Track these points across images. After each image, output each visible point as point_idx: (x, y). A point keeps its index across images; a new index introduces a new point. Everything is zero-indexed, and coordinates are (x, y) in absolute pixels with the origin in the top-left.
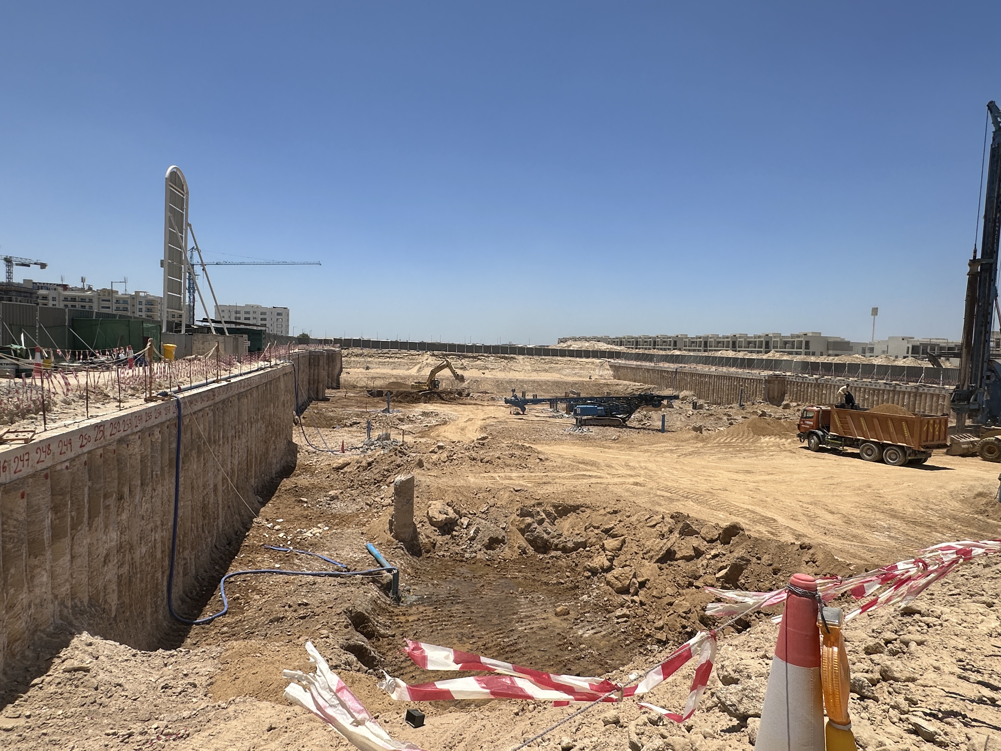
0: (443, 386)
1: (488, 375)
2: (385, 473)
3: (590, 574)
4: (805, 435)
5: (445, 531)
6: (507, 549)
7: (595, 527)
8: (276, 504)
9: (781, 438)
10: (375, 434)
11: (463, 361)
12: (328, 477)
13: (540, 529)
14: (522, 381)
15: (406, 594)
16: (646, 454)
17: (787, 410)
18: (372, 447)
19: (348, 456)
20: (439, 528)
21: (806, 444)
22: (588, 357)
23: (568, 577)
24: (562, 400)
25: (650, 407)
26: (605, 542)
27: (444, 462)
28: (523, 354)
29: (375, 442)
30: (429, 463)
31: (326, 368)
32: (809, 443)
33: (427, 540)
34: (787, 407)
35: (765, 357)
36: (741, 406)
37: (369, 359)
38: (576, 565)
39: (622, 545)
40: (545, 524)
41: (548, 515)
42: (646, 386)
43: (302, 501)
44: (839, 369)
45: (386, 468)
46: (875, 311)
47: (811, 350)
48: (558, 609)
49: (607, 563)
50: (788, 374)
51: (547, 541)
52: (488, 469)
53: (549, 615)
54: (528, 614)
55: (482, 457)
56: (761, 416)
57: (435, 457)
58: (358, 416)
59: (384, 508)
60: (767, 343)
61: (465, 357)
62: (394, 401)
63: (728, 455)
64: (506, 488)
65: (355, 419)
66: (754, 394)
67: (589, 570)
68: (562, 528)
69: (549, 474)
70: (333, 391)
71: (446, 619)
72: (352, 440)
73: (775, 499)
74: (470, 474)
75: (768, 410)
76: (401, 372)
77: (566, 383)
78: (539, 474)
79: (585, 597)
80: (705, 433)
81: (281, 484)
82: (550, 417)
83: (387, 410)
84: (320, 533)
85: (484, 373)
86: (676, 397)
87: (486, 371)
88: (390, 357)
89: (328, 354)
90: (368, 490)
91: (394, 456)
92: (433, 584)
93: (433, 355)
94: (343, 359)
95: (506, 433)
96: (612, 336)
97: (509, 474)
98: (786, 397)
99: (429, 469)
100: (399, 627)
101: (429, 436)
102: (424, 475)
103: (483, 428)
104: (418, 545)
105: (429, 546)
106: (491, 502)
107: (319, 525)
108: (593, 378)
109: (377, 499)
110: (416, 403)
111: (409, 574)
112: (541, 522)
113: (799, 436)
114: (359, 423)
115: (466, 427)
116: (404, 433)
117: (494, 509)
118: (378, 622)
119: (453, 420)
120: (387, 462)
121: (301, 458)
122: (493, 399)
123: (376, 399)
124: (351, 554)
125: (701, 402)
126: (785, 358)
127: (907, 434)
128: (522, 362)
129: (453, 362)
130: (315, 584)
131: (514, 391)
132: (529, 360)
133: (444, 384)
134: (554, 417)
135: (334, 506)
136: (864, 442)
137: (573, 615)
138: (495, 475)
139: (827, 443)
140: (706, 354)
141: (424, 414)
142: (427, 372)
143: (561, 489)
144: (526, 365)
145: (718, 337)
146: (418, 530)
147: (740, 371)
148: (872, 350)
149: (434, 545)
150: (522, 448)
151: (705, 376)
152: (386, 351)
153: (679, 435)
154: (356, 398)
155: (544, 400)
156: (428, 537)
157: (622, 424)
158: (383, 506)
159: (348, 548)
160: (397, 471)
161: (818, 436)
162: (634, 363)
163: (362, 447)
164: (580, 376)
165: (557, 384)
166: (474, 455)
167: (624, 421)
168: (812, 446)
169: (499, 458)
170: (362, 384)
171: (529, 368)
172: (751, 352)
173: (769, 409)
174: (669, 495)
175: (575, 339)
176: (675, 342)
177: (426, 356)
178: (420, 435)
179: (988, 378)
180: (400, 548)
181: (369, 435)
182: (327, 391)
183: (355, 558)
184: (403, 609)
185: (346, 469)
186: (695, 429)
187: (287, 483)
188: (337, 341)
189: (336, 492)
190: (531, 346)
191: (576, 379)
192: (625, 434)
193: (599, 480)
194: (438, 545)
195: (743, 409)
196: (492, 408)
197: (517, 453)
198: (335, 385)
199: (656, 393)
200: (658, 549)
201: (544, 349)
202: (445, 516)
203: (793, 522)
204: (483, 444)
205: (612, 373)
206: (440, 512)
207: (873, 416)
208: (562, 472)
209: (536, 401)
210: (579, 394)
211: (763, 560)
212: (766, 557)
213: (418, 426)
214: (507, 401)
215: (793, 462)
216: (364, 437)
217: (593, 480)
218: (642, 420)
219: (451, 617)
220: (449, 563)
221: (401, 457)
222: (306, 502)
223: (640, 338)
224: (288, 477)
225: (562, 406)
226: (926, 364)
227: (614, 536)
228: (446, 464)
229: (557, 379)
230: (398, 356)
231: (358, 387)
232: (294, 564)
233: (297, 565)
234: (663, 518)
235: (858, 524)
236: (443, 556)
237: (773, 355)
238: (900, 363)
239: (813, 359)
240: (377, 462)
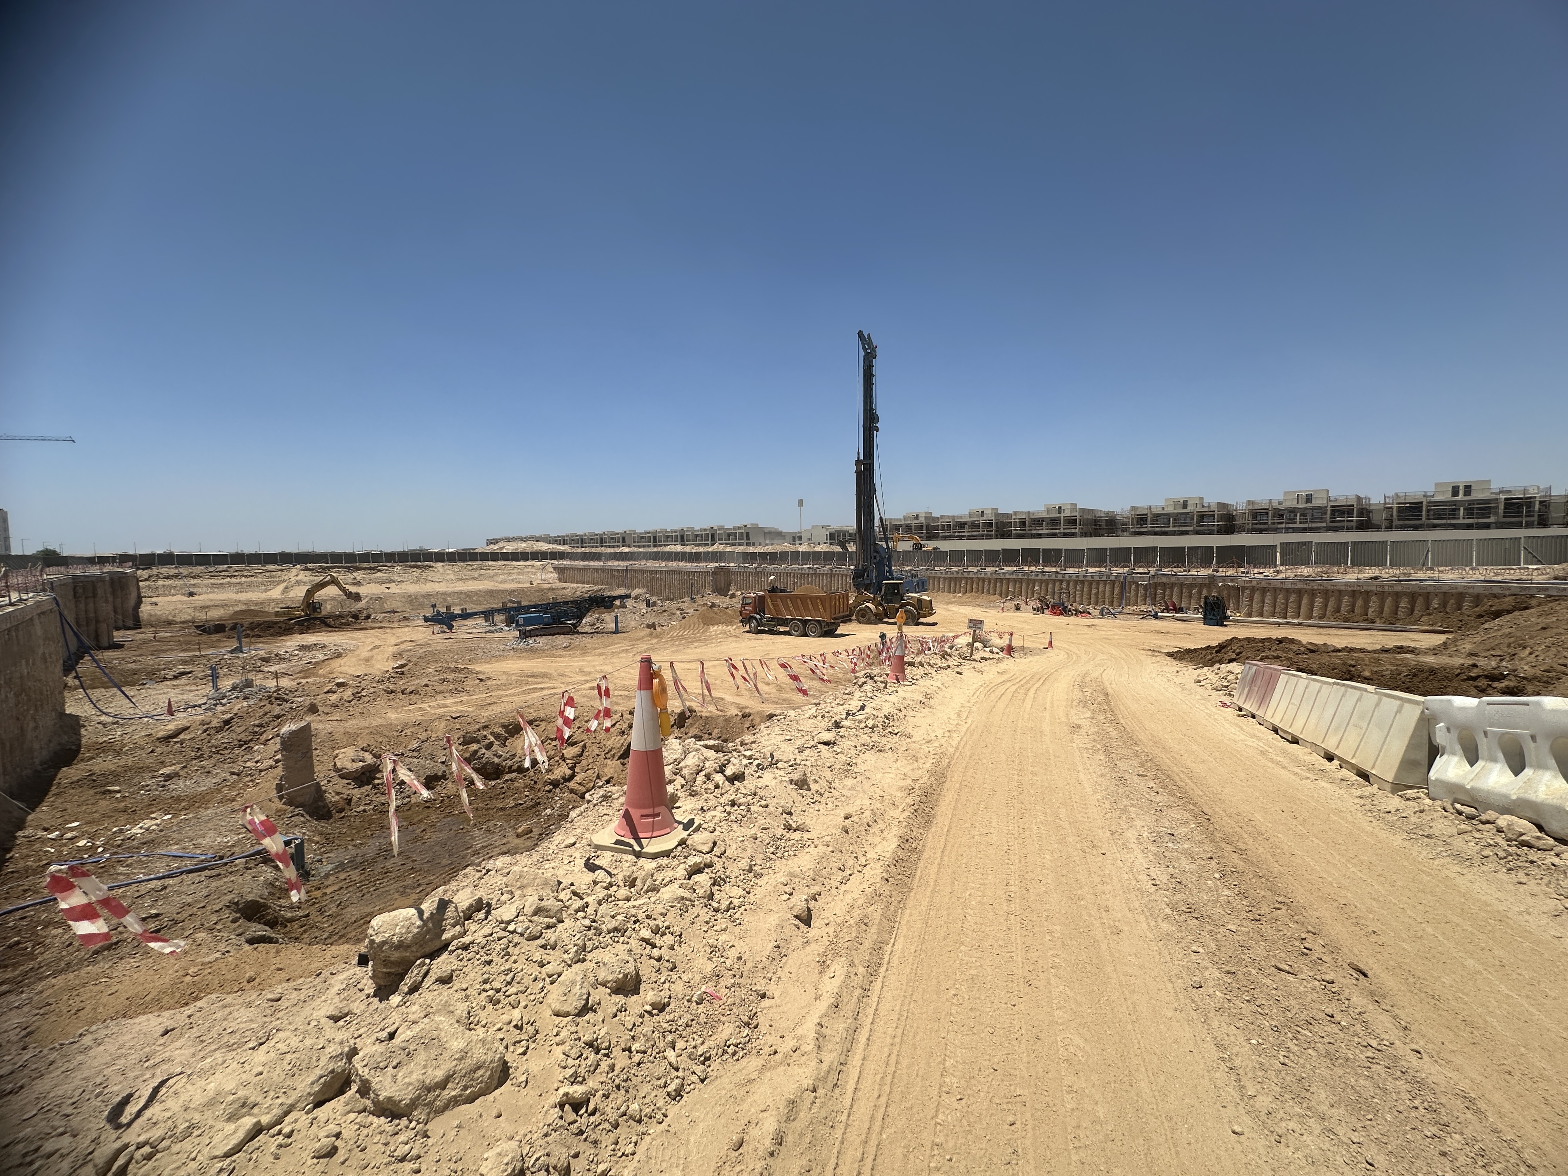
0: (327, 609)
1: (395, 589)
2: (257, 729)
3: (551, 787)
4: (746, 620)
5: (362, 782)
6: (450, 785)
7: (552, 740)
8: (57, 804)
9: (727, 626)
10: (226, 684)
11: (355, 574)
12: (152, 752)
13: (488, 754)
14: (444, 594)
15: (317, 865)
16: (601, 658)
17: (733, 599)
18: (224, 701)
19: (181, 719)
20: (354, 779)
21: (747, 628)
22: (527, 560)
23: (527, 796)
24: (499, 611)
25: (602, 609)
26: (564, 752)
27: (350, 702)
28: (443, 561)
29: (228, 694)
30: (326, 706)
31: (111, 599)
32: (750, 626)
33: (337, 798)
34: (733, 596)
35: (710, 549)
36: (692, 599)
37: (193, 581)
38: (535, 782)
39: (583, 751)
40: (494, 748)
41: (497, 736)
42: (596, 588)
43: (110, 792)
44: (773, 557)
45: (257, 722)
46: (801, 503)
47: (751, 541)
48: (520, 830)
49: (568, 772)
50: (732, 565)
51: (498, 765)
52: (414, 700)
53: (510, 839)
54: (485, 844)
55: (403, 688)
56: (711, 607)
57: (334, 697)
58: (185, 662)
59: (263, 773)
60: (713, 536)
61: (358, 569)
62: (248, 636)
63: (681, 648)
64: (440, 717)
65: (181, 668)
66: (704, 586)
67: (550, 784)
68: (515, 748)
69: (493, 694)
70: (128, 632)
71: (381, 877)
72: (185, 697)
73: (723, 681)
74: (389, 710)
75: (716, 601)
76: (254, 595)
77: (503, 591)
78: (481, 696)
79: (548, 811)
80: (658, 629)
81: (59, 776)
82: (486, 633)
83: (239, 649)
84: (157, 825)
85: (388, 588)
86: (628, 596)
87: (392, 585)
88: (231, 577)
89: (112, 579)
90: (231, 756)
91: (269, 706)
92: (355, 846)
93: (307, 569)
94: (141, 584)
95: (430, 657)
96: (553, 534)
97: (443, 702)
98: (732, 588)
99: (327, 714)
100: (314, 903)
101: (317, 675)
102: (321, 721)
103: (396, 656)
104: (325, 806)
105: (342, 804)
106: (423, 736)
107: (153, 816)
108: (535, 584)
109: (248, 764)
110: (286, 635)
111: (318, 843)
112: (489, 746)
113: (741, 621)
114: (190, 673)
115: (373, 657)
116: (276, 676)
117: (427, 743)
118: (280, 906)
119: (350, 651)
120: (258, 715)
121: (87, 735)
122: (406, 619)
123: (215, 637)
124: (219, 840)
125: (654, 599)
126: (728, 549)
127: (821, 610)
128: (441, 570)
129: (343, 577)
130: (165, 888)
131: (434, 606)
132: (450, 567)
133: (329, 607)
134: (490, 632)
135: (173, 787)
136: (792, 620)
137: (536, 831)
138: (425, 706)
139: (764, 626)
140: (655, 550)
141: (302, 648)
142: (299, 593)
143: (509, 707)
144: (448, 574)
145: (667, 532)
146: (323, 788)
147: (689, 565)
148: (800, 538)
149: (349, 801)
150: (456, 670)
151: (656, 572)
152: (221, 567)
153: (632, 635)
154: (177, 639)
155: (476, 614)
156: (338, 793)
157: (573, 631)
158: (261, 771)
159: (211, 834)
160: (276, 723)
161: (755, 618)
162: (580, 563)
163: (205, 703)
164: (519, 582)
165: (491, 594)
166: (391, 687)
167: (575, 627)
168: (753, 629)
169: (427, 686)
170: (186, 617)
171: (452, 577)
172: (699, 545)
173: (718, 600)
174: (626, 693)
175: (508, 540)
176: (624, 538)
177: (294, 572)
178: (301, 675)
179: (875, 557)
180: (297, 815)
181: (216, 687)
182: (115, 633)
183: (228, 842)
184: (316, 883)
185: (182, 736)
186: (649, 626)
187: (69, 774)
188: (124, 559)
189: (173, 768)
190: (450, 550)
191: (514, 586)
192: (577, 640)
193: (552, 691)
194: (355, 799)
195: (695, 602)
196: (406, 629)
197: (451, 676)
198: (130, 623)
199: (607, 593)
200: (619, 746)
201: (470, 553)
202: (361, 764)
203: (738, 698)
204: (403, 673)
205: (556, 576)
206: (353, 761)
207: (797, 597)
208: (509, 689)
209: (465, 616)
210: (519, 603)
211: (713, 734)
212: (716, 731)
213: (296, 665)
214: (426, 619)
215: (737, 645)
216: (208, 689)
217: (546, 692)
218: (594, 624)
219: (386, 873)
220: (375, 817)
221: (279, 705)
222: (119, 792)
223: (585, 535)
224: (69, 763)
225: (499, 618)
226: (838, 549)
227: (573, 744)
228: (352, 703)
229: (490, 588)
230: (245, 573)
231: (177, 623)
232: (118, 874)
233: (125, 874)
234: (622, 716)
235: (788, 690)
236: (364, 811)
237: (717, 548)
238: (818, 549)
239: (751, 549)
240: (241, 717)
